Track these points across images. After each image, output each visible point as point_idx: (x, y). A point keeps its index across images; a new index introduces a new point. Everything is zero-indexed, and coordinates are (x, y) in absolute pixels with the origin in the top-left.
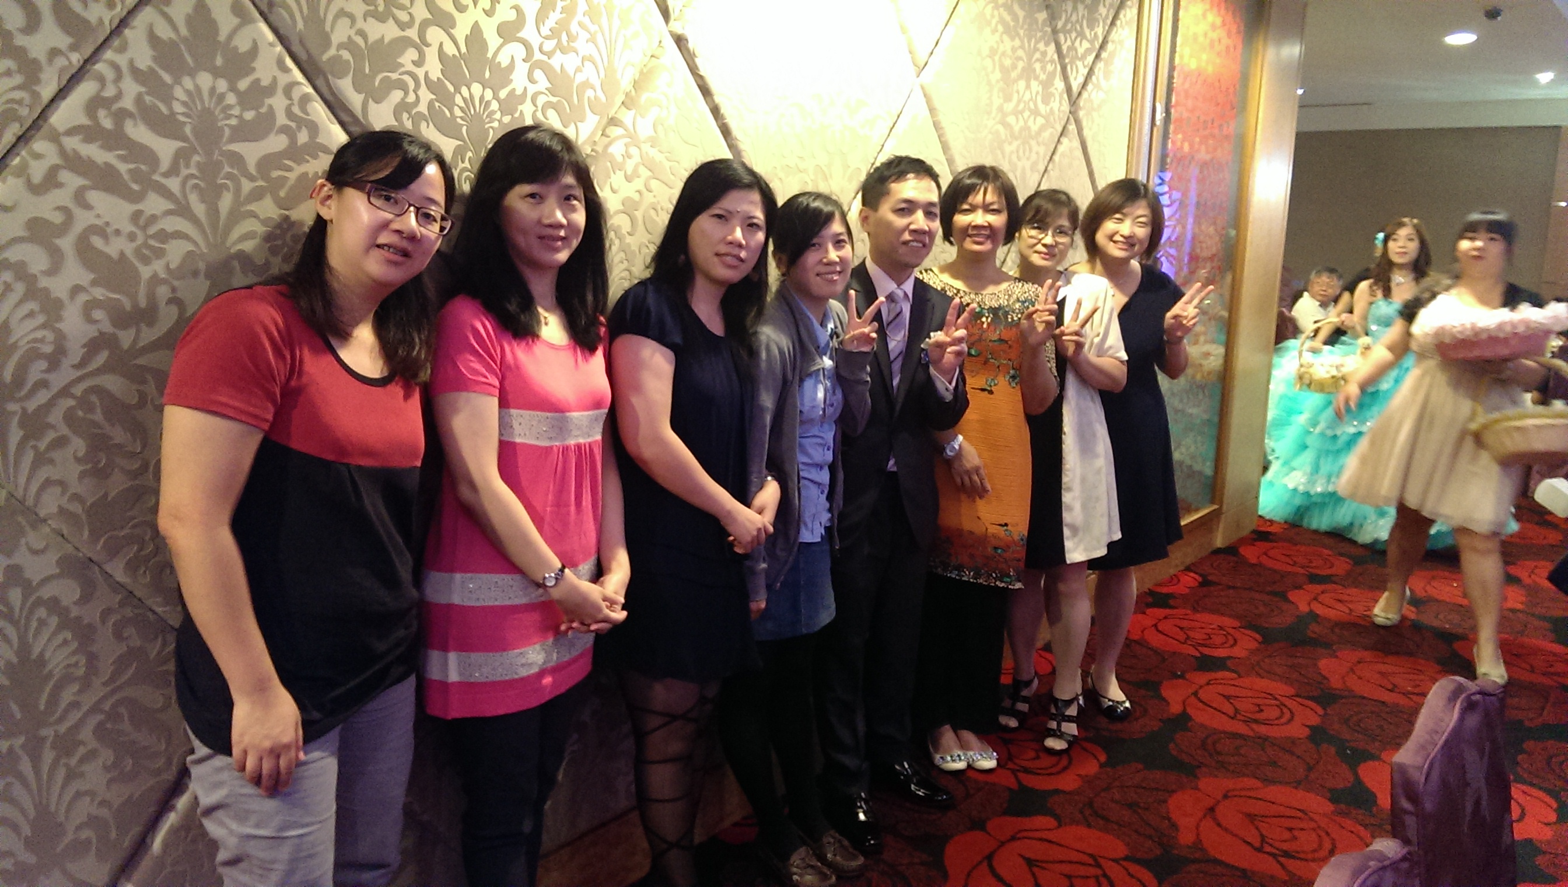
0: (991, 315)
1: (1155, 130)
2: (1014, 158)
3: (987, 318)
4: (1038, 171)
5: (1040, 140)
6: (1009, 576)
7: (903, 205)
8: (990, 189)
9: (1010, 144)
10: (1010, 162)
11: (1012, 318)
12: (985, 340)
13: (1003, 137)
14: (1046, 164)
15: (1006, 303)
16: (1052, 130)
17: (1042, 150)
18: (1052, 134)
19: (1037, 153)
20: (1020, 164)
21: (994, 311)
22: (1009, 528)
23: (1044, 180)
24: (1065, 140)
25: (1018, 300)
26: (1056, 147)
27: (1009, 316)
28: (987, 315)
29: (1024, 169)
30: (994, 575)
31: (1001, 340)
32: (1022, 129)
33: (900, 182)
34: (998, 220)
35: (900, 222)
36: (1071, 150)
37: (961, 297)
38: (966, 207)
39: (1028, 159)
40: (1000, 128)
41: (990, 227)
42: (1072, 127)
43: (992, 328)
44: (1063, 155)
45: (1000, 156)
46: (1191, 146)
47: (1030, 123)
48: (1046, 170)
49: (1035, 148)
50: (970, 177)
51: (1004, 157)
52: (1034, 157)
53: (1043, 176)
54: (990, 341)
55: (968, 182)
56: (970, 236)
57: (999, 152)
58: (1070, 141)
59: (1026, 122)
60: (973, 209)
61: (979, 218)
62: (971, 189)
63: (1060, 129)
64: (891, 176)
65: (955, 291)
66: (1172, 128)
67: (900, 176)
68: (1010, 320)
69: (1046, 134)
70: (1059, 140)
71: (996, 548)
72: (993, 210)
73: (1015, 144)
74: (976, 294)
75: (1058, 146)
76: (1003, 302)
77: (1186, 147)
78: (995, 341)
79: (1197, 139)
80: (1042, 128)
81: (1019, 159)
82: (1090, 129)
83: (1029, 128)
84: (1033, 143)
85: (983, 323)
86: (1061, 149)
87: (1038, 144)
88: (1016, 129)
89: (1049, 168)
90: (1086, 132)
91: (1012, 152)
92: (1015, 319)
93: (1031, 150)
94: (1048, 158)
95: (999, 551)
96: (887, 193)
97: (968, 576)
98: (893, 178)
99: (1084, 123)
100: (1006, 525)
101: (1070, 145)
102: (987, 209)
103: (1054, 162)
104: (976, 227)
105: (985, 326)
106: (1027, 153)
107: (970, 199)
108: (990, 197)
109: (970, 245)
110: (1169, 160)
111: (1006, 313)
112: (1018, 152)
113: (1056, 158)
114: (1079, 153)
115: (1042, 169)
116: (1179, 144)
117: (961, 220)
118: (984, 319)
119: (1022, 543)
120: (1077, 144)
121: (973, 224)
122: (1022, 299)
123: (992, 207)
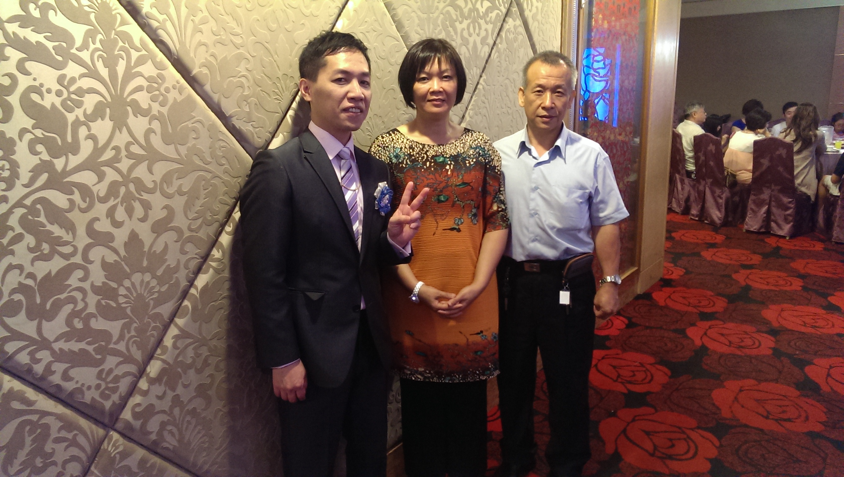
0: (453, 163)
1: (581, 11)
2: (465, 34)
3: (450, 165)
4: (488, 44)
5: (488, 19)
6: (489, 369)
7: (340, 76)
8: (443, 59)
9: (461, 23)
10: (462, 37)
11: (469, 163)
12: (451, 186)
13: (455, 17)
14: (494, 38)
15: (463, 151)
16: (498, 11)
17: (490, 27)
18: (498, 14)
19: (486, 30)
20: (471, 40)
21: (455, 158)
22: (484, 333)
23: (493, 51)
24: (510, 20)
25: (471, 147)
26: (502, 25)
27: (467, 162)
28: (449, 162)
29: (475, 42)
30: (478, 372)
31: (464, 183)
32: (470, 11)
33: (333, 55)
34: (449, 86)
35: (338, 90)
36: (515, 27)
37: (427, 151)
38: (423, 76)
39: (478, 35)
40: (450, 8)
41: (444, 92)
42: (515, 9)
43: (455, 174)
44: (508, 30)
45: (453, 33)
46: (609, 22)
47: (478, 5)
48: (495, 43)
49: (484, 26)
50: (423, 51)
51: (456, 33)
52: (483, 33)
53: (492, 48)
54: (456, 186)
55: (421, 55)
56: (429, 101)
57: (451, 29)
58: (514, 20)
59: (474, 5)
60: (430, 77)
61: (435, 84)
62: (425, 61)
63: (504, 11)
64: (325, 51)
65: (421, 147)
66: (594, 9)
67: (334, 50)
68: (468, 165)
69: (493, 15)
70: (504, 20)
71: (476, 352)
72: (446, 77)
73: (466, 22)
74: (439, 145)
75: (504, 24)
76: (460, 149)
77: (606, 25)
78: (460, 185)
79: (613, 18)
80: (489, 10)
81: (470, 35)
82: (530, 11)
83: (477, 10)
84: (482, 22)
85: (447, 170)
86: (506, 27)
87: (487, 23)
88: (466, 11)
89: (497, 42)
90: (527, 13)
91: (463, 29)
92: (472, 163)
93: (480, 28)
94: (495, 34)
95: (479, 353)
96: (325, 65)
97: (458, 378)
98: (328, 51)
99: (525, 6)
100: (482, 332)
101: (513, 23)
102: (441, 76)
103: (502, 38)
104: (433, 93)
105: (449, 173)
106: (477, 31)
107: (427, 69)
108: (444, 67)
109: (431, 108)
110: (593, 34)
111: (464, 159)
112: (468, 28)
113: (503, 34)
114: (522, 30)
115: (491, 42)
116: (600, 22)
117: (421, 87)
118: (448, 167)
119: (495, 340)
120: (519, 22)
121: (431, 90)
122: (474, 146)
123: (446, 74)
